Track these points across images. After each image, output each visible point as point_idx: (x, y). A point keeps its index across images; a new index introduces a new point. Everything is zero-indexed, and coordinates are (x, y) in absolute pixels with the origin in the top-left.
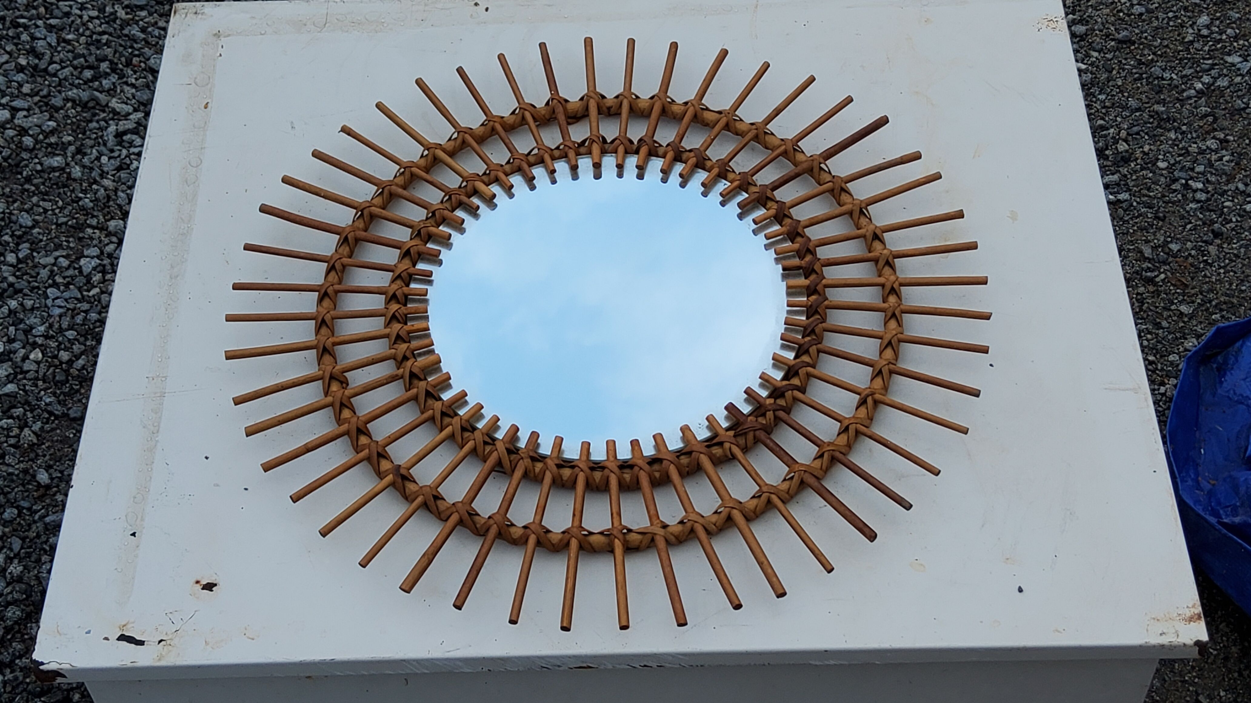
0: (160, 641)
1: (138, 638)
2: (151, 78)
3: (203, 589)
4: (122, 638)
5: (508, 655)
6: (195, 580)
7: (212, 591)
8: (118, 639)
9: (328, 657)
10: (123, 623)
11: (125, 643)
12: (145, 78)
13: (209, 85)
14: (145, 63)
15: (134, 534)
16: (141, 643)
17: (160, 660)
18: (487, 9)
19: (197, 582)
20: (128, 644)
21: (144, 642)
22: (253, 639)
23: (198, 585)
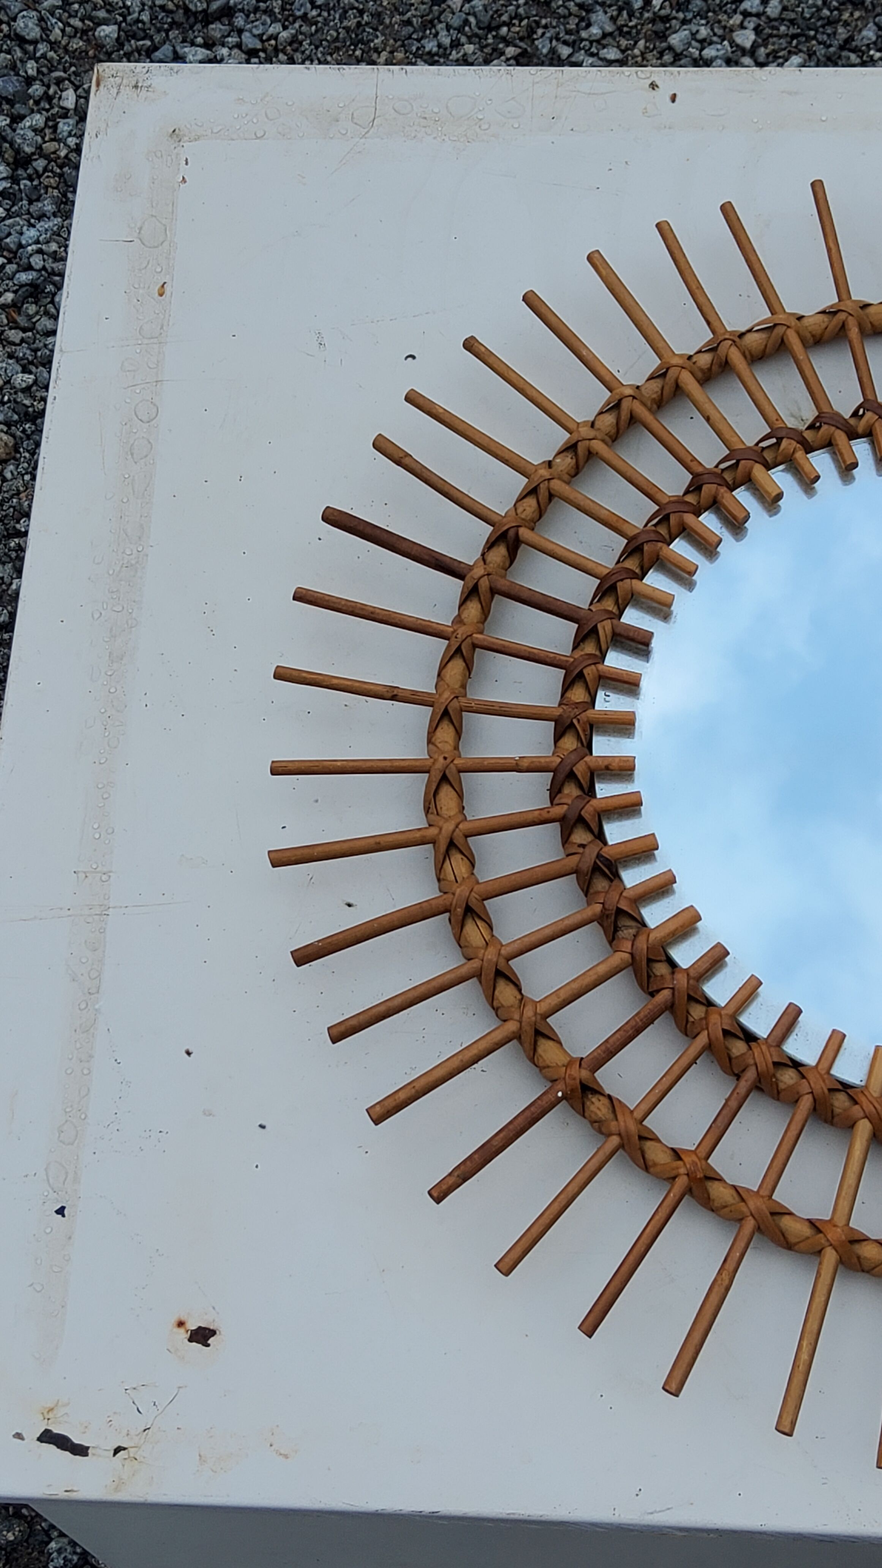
0: (117, 1451)
1: (76, 1441)
2: (19, 53)
3: (191, 1340)
4: (47, 1437)
5: (764, 1528)
6: (174, 1320)
7: (208, 1345)
8: (41, 1439)
9: (427, 1507)
10: (50, 1405)
11: (52, 1448)
12: (8, 52)
13: (166, 244)
14: (9, 24)
15: (61, 1211)
16: (80, 1451)
17: (117, 1489)
18: (673, 98)
19: (181, 1324)
20: (59, 1451)
21: (88, 1448)
22: (286, 1456)
23: (182, 1330)
